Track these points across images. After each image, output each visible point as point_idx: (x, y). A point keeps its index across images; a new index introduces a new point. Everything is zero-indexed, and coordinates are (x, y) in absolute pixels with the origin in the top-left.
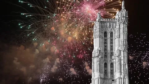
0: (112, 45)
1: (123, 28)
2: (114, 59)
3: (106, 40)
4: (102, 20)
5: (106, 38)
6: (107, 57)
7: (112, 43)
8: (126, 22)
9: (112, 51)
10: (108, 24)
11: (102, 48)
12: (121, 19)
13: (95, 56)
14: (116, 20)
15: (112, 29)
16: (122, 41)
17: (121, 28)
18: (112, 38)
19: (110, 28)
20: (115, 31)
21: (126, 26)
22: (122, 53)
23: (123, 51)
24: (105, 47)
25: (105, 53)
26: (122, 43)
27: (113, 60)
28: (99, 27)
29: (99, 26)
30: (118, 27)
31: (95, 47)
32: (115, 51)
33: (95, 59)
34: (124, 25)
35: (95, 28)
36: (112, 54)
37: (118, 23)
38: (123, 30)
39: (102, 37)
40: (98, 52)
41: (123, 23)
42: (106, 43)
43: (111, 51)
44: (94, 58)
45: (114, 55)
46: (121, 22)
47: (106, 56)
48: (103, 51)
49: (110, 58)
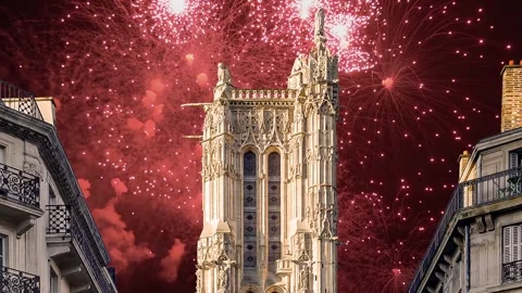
0: (274, 208)
1: (320, 131)
2: (285, 274)
3: (250, 187)
4: (237, 96)
5: (251, 179)
6: (254, 266)
7: (274, 200)
8: (329, 104)
9: (275, 239)
10: (261, 113)
11: (234, 224)
12: (312, 93)
13: (209, 260)
14: (290, 95)
15: (274, 139)
16: (316, 191)
17: (310, 132)
18: (275, 179)
19: (267, 131)
20: (287, 147)
21: (331, 125)
22: (316, 244)
23: (321, 239)
24: (250, 218)
25: (250, 247)
26: (317, 200)
27: (279, 277)
28: (226, 129)
29: (226, 123)
30: (297, 128)
31: (206, 219)
32: (286, 237)
33: (208, 273)
34: (321, 119)
35: (207, 135)
36: (275, 250)
37: (297, 107)
38: (320, 141)
39: (238, 175)
40: (219, 243)
41: (321, 112)
42: (250, 201)
43: (270, 235)
44: (204, 268)
45: (283, 255)
46: (311, 106)
47: (251, 261)
48: (239, 237)
49: (269, 270)
